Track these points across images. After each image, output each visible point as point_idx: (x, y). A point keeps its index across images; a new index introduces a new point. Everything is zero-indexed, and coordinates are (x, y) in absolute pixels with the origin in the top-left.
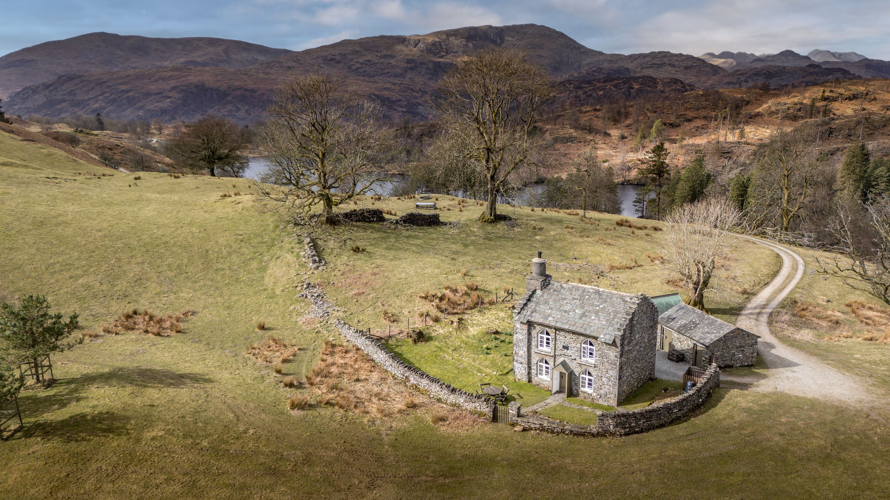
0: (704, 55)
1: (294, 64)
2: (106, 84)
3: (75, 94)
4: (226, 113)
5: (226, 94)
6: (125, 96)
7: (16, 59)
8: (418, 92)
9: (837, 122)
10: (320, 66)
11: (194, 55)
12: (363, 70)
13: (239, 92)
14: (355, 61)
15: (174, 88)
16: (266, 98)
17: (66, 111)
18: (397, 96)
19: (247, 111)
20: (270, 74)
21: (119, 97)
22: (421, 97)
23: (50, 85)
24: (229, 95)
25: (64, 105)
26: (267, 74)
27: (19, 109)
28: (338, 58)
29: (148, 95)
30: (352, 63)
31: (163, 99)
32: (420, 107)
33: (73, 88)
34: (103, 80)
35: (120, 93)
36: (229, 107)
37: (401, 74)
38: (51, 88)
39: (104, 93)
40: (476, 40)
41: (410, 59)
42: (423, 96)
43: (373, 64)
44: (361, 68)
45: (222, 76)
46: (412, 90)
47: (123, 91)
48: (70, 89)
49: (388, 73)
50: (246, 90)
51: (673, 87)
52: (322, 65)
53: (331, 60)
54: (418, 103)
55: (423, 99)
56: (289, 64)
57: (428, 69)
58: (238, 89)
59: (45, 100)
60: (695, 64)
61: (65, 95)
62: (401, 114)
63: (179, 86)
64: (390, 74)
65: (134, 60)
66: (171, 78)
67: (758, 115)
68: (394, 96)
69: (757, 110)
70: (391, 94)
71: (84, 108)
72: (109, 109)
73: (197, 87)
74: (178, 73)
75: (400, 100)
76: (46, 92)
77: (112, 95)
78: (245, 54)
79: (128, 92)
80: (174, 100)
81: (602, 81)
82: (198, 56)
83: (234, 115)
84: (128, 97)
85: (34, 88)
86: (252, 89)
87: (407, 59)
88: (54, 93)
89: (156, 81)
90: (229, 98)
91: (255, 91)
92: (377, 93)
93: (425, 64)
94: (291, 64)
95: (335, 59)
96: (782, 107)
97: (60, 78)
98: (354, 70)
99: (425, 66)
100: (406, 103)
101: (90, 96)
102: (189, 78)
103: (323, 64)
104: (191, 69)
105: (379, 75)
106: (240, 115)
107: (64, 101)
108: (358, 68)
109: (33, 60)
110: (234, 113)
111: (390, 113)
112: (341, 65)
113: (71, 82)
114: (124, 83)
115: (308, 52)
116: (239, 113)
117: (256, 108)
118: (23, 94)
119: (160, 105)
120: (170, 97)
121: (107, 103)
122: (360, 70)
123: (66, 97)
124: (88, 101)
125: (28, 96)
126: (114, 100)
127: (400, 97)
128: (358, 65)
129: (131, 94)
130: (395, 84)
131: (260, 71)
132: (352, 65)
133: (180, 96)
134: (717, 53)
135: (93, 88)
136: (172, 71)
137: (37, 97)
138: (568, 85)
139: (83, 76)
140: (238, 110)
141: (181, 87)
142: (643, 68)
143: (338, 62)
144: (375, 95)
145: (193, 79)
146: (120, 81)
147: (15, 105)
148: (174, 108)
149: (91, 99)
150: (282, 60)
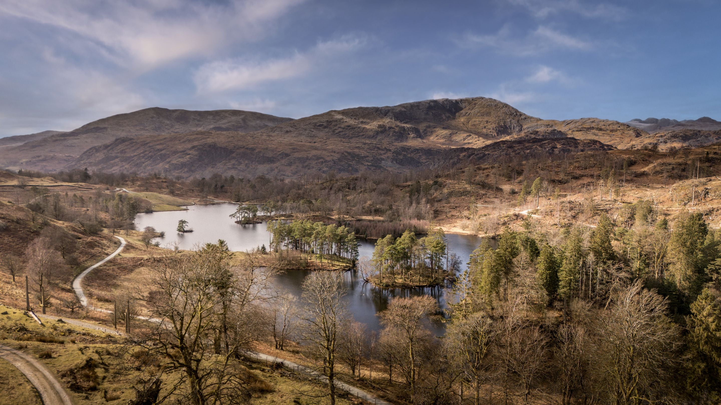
0: (632, 121)
1: (291, 129)
2: (148, 145)
3: (125, 152)
4: (230, 166)
5: (232, 152)
6: (159, 153)
7: (93, 127)
8: (383, 150)
9: (714, 183)
10: (311, 131)
11: (220, 123)
12: (344, 133)
13: (242, 150)
14: (338, 126)
15: (193, 147)
16: (262, 155)
17: (117, 165)
18: (366, 153)
19: (246, 165)
20: (271, 136)
21: (155, 154)
22: (384, 154)
23: (109, 146)
24: (233, 152)
25: (117, 160)
26: (269, 136)
27: (84, 163)
28: (325, 124)
29: (175, 152)
30: (335, 128)
31: (184, 156)
32: (383, 162)
33: (124, 148)
34: (146, 142)
35: (156, 151)
36: (233, 162)
37: (374, 136)
38: (109, 148)
39: (145, 151)
40: (435, 110)
41: (381, 125)
42: (386, 153)
43: (352, 129)
44: (342, 131)
45: (232, 138)
46: (378, 148)
47: (158, 150)
48: (122, 149)
49: (363, 135)
50: (247, 149)
51: (593, 147)
52: (312, 130)
53: (320, 126)
54: (381, 158)
55: (386, 155)
56: (287, 129)
57: (395, 132)
58: (241, 148)
59: (104, 157)
60: (619, 128)
61: (118, 153)
62: (366, 167)
63: (197, 146)
64: (364, 136)
65: (177, 127)
66: (195, 139)
67: (643, 174)
68: (363, 153)
69: (643, 170)
70: (361, 151)
71: (129, 163)
72: (146, 163)
73: (210, 146)
74: (201, 136)
75: (367, 156)
76: (105, 151)
77: (150, 152)
78: (258, 122)
79: (161, 150)
80: (192, 156)
81: (531, 141)
82: (223, 123)
83: (236, 168)
84: (161, 154)
85: (97, 148)
86: (252, 148)
87: (379, 125)
88: (110, 152)
89: (184, 142)
90: (234, 155)
91: (255, 150)
92: (349, 151)
93: (393, 128)
94: (289, 129)
95: (322, 125)
96: (666, 167)
97: (117, 140)
98: (337, 133)
99: (393, 130)
100: (372, 158)
101: (135, 154)
102: (208, 139)
103: (314, 128)
104: (211, 133)
105: (357, 137)
106: (241, 168)
107: (117, 157)
108: (340, 132)
109: (105, 128)
110: (236, 166)
111: (358, 167)
112: (327, 130)
113: (124, 144)
114: (161, 144)
115: (303, 120)
116: (240, 166)
117: (254, 163)
118: (90, 153)
119: (181, 160)
120: (189, 154)
121: (146, 159)
122: (341, 134)
123: (119, 155)
124: (133, 157)
125: (92, 154)
126: (151, 157)
127: (368, 154)
128: (340, 130)
129: (163, 152)
130: (365, 144)
131: (264, 134)
132: (336, 129)
133: (197, 153)
134: (644, 119)
135: (139, 148)
136: (197, 134)
137: (98, 154)
138: (502, 145)
139: (133, 139)
140: (240, 163)
141: (198, 147)
142: (574, 131)
143: (325, 127)
144: (347, 152)
145: (210, 141)
146: (158, 143)
147: (82, 160)
148: (191, 162)
149: (136, 155)
150: (282, 126)
